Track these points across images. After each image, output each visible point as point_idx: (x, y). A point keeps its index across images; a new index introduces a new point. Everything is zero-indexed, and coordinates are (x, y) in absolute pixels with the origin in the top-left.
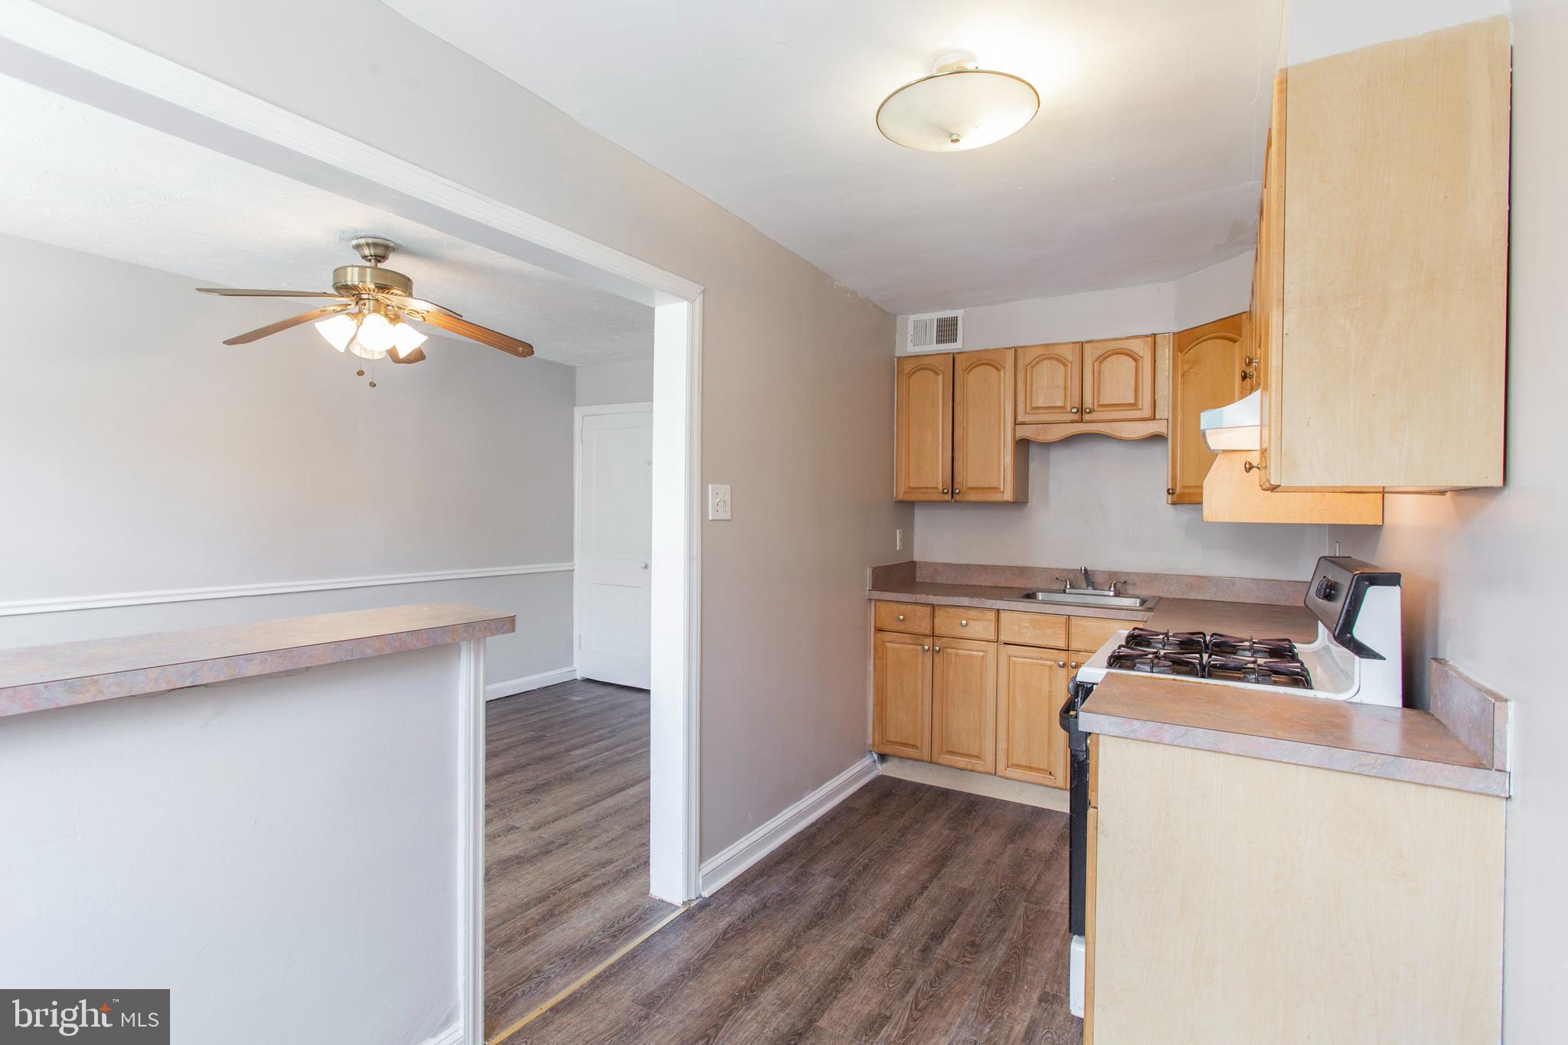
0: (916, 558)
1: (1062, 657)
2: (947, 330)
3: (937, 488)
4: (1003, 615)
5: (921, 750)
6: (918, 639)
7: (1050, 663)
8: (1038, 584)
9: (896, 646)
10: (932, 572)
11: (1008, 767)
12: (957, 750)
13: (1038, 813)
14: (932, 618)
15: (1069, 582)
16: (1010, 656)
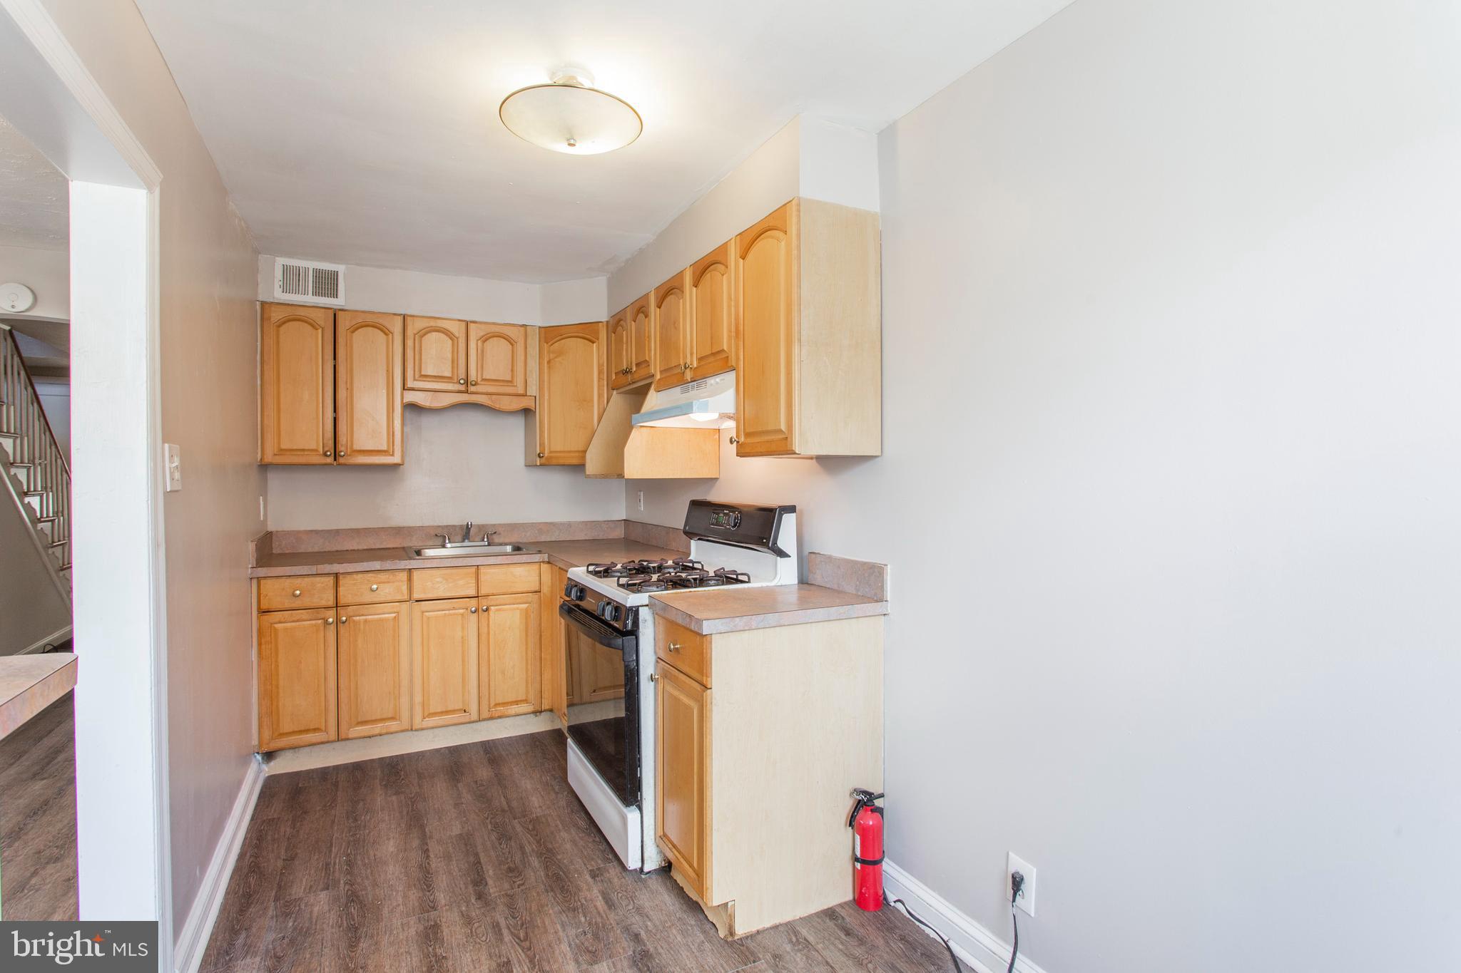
0: (271, 528)
1: (473, 604)
2: (327, 283)
3: (314, 450)
4: (416, 574)
5: (326, 731)
6: (318, 613)
7: (461, 611)
8: (414, 543)
9: (289, 625)
10: (294, 541)
11: (424, 718)
12: (369, 718)
13: (456, 750)
14: (335, 588)
15: (448, 537)
16: (423, 612)
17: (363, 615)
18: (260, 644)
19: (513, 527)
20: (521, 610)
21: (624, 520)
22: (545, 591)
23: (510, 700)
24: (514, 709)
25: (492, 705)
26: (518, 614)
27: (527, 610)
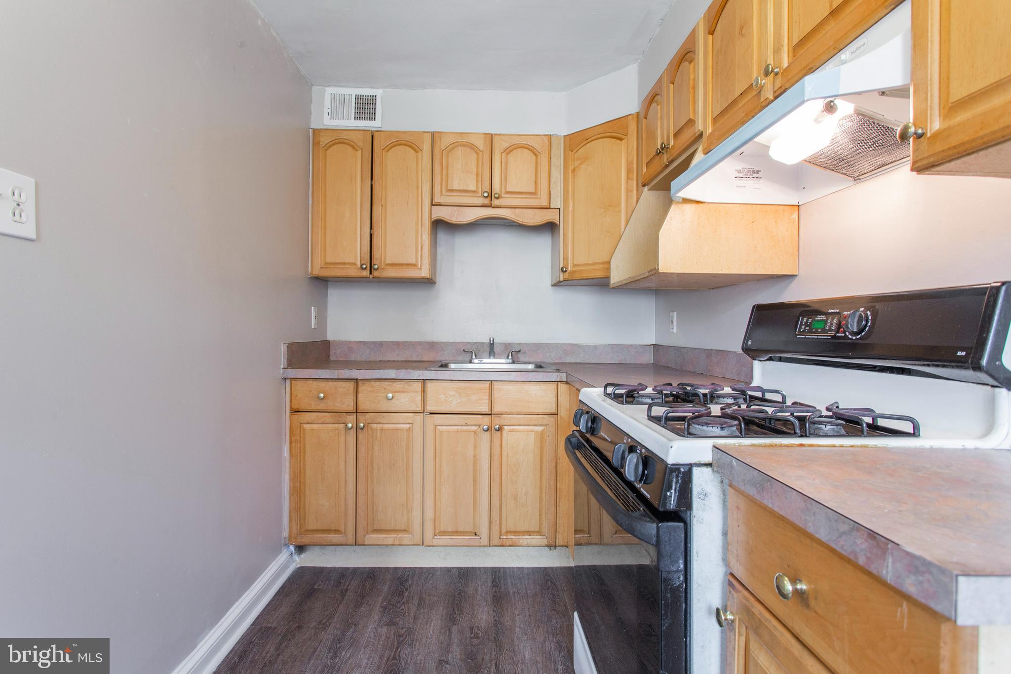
0: (330, 337)
1: (486, 421)
2: (365, 107)
3: (355, 264)
4: (430, 386)
5: (345, 534)
6: (340, 417)
7: (474, 428)
8: (444, 357)
9: (315, 426)
10: (346, 350)
11: (435, 535)
12: (383, 527)
13: (465, 574)
14: (355, 394)
15: (474, 354)
16: (436, 426)
17: (380, 423)
18: (291, 442)
19: (538, 347)
20: (536, 432)
21: (654, 345)
22: (561, 414)
23: (522, 529)
24: (526, 539)
25: (504, 531)
26: (532, 435)
27: (542, 433)
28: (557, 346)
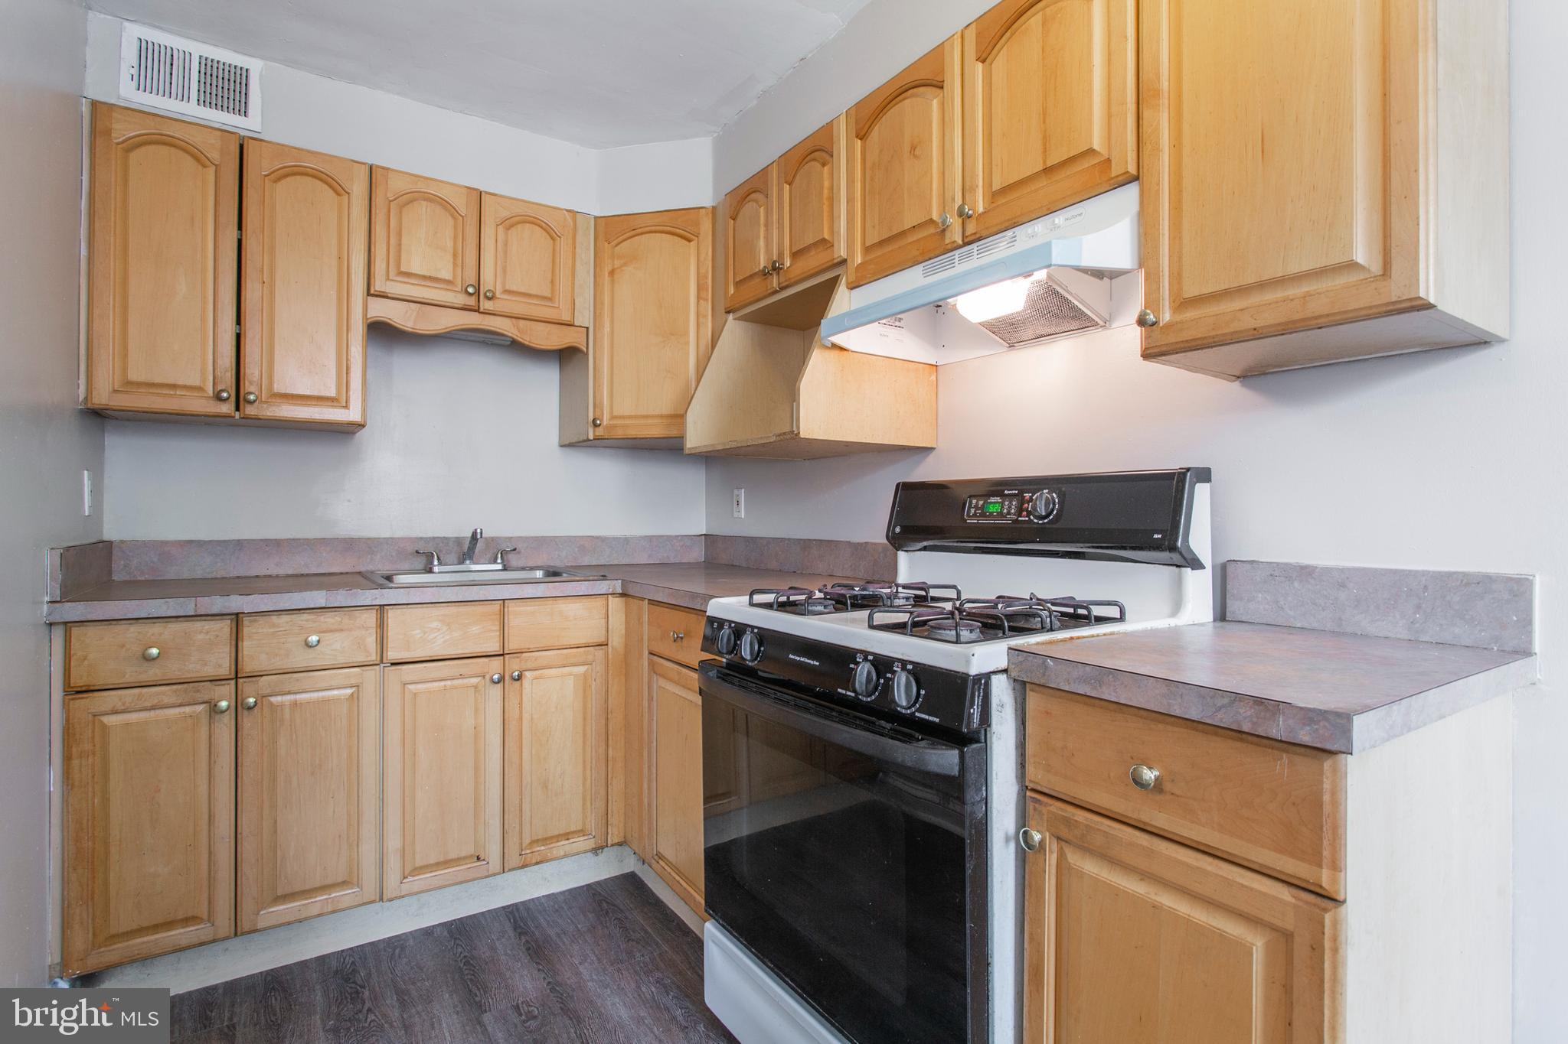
0: (110, 535)
1: (494, 668)
3: (197, 388)
4: (392, 615)
5: (211, 919)
6: (198, 691)
7: (474, 681)
9: (134, 717)
10: (155, 560)
11: (404, 878)
12: (298, 888)
13: (461, 930)
14: (234, 643)
15: (436, 557)
16: (405, 684)
17: (289, 693)
18: (66, 759)
19: (540, 542)
20: (576, 676)
21: (705, 535)
22: (614, 643)
23: (556, 833)
24: (563, 847)
25: (527, 841)
26: (570, 682)
27: (585, 676)
28: (570, 540)
